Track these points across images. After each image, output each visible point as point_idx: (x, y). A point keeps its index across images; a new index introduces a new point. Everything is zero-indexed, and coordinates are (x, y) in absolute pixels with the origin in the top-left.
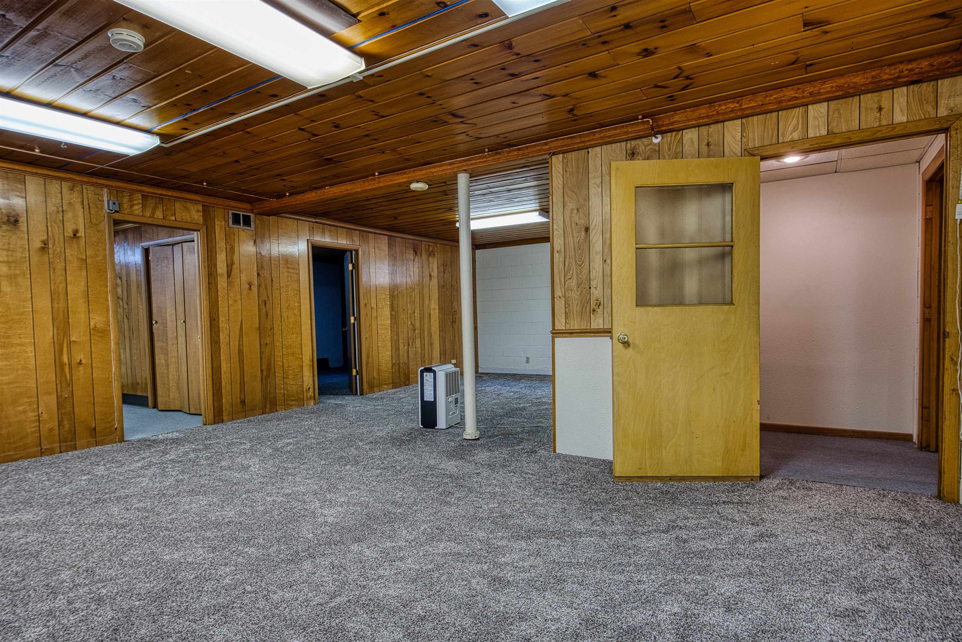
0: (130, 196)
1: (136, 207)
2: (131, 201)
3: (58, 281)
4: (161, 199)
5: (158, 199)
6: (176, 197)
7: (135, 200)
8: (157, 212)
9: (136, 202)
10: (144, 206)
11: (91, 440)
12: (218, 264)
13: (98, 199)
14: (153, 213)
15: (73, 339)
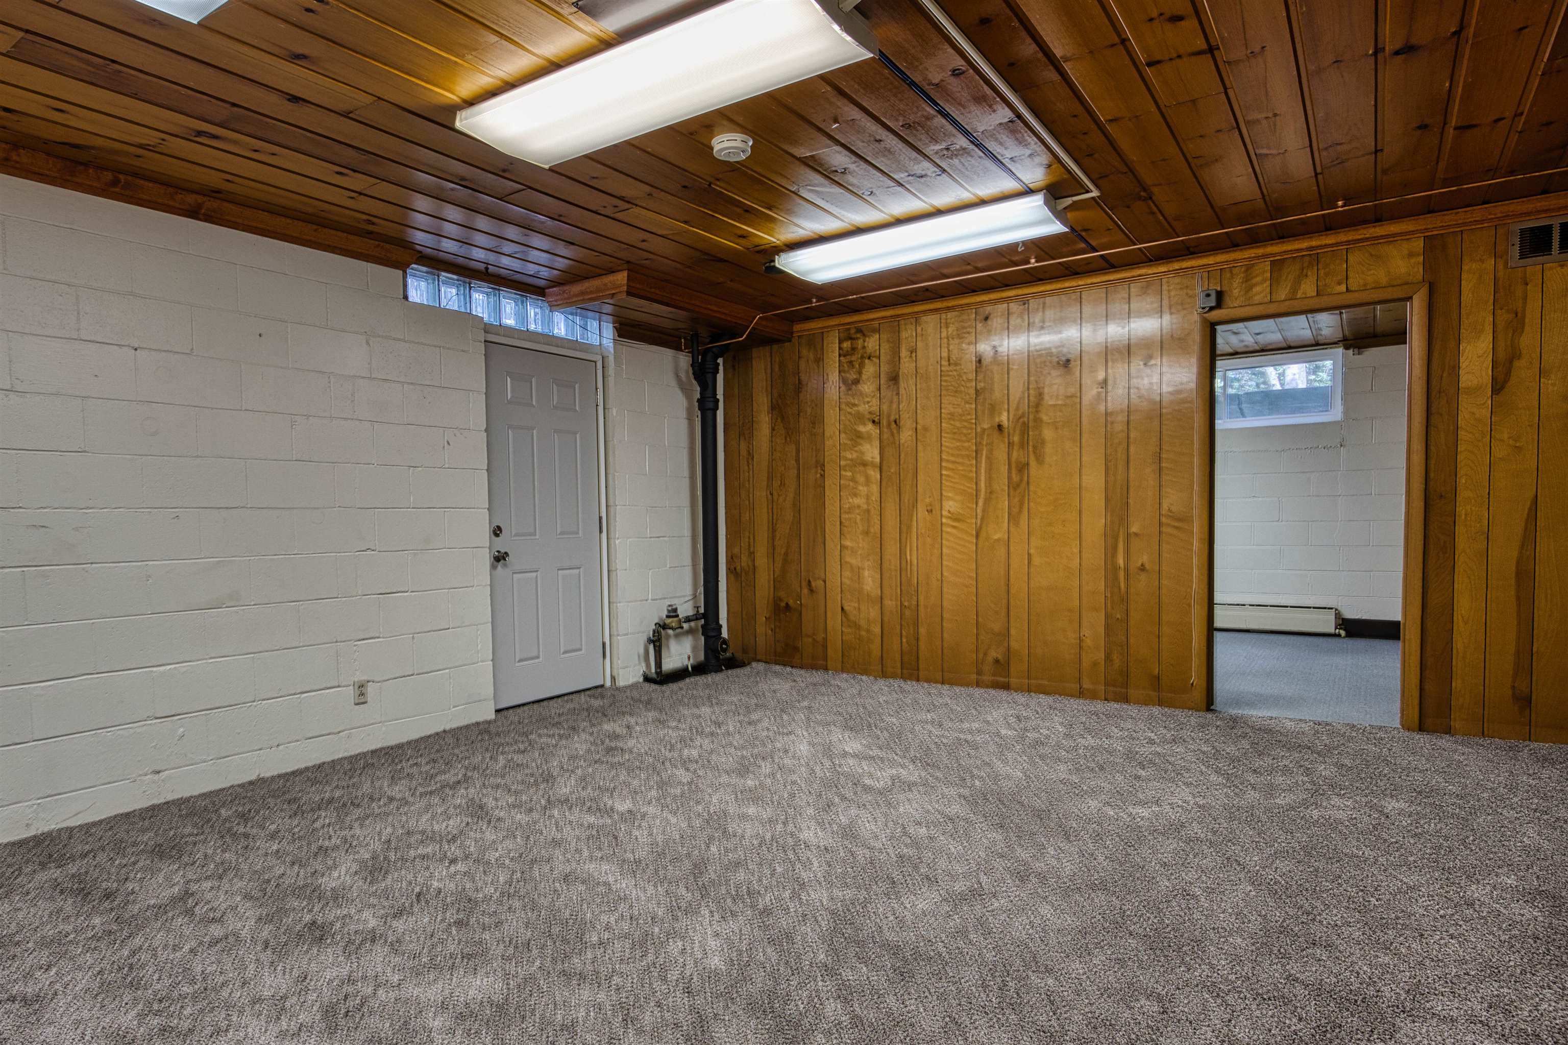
0: (1247, 271)
1: (1258, 289)
2: (1246, 281)
3: (1116, 441)
4: (1314, 258)
5: (1307, 259)
6: (1348, 242)
7: (1256, 277)
8: (1303, 286)
9: (1259, 279)
10: (1274, 281)
11: (1151, 693)
12: (1463, 365)
13: (1187, 294)
14: (1294, 290)
15: (1134, 529)
